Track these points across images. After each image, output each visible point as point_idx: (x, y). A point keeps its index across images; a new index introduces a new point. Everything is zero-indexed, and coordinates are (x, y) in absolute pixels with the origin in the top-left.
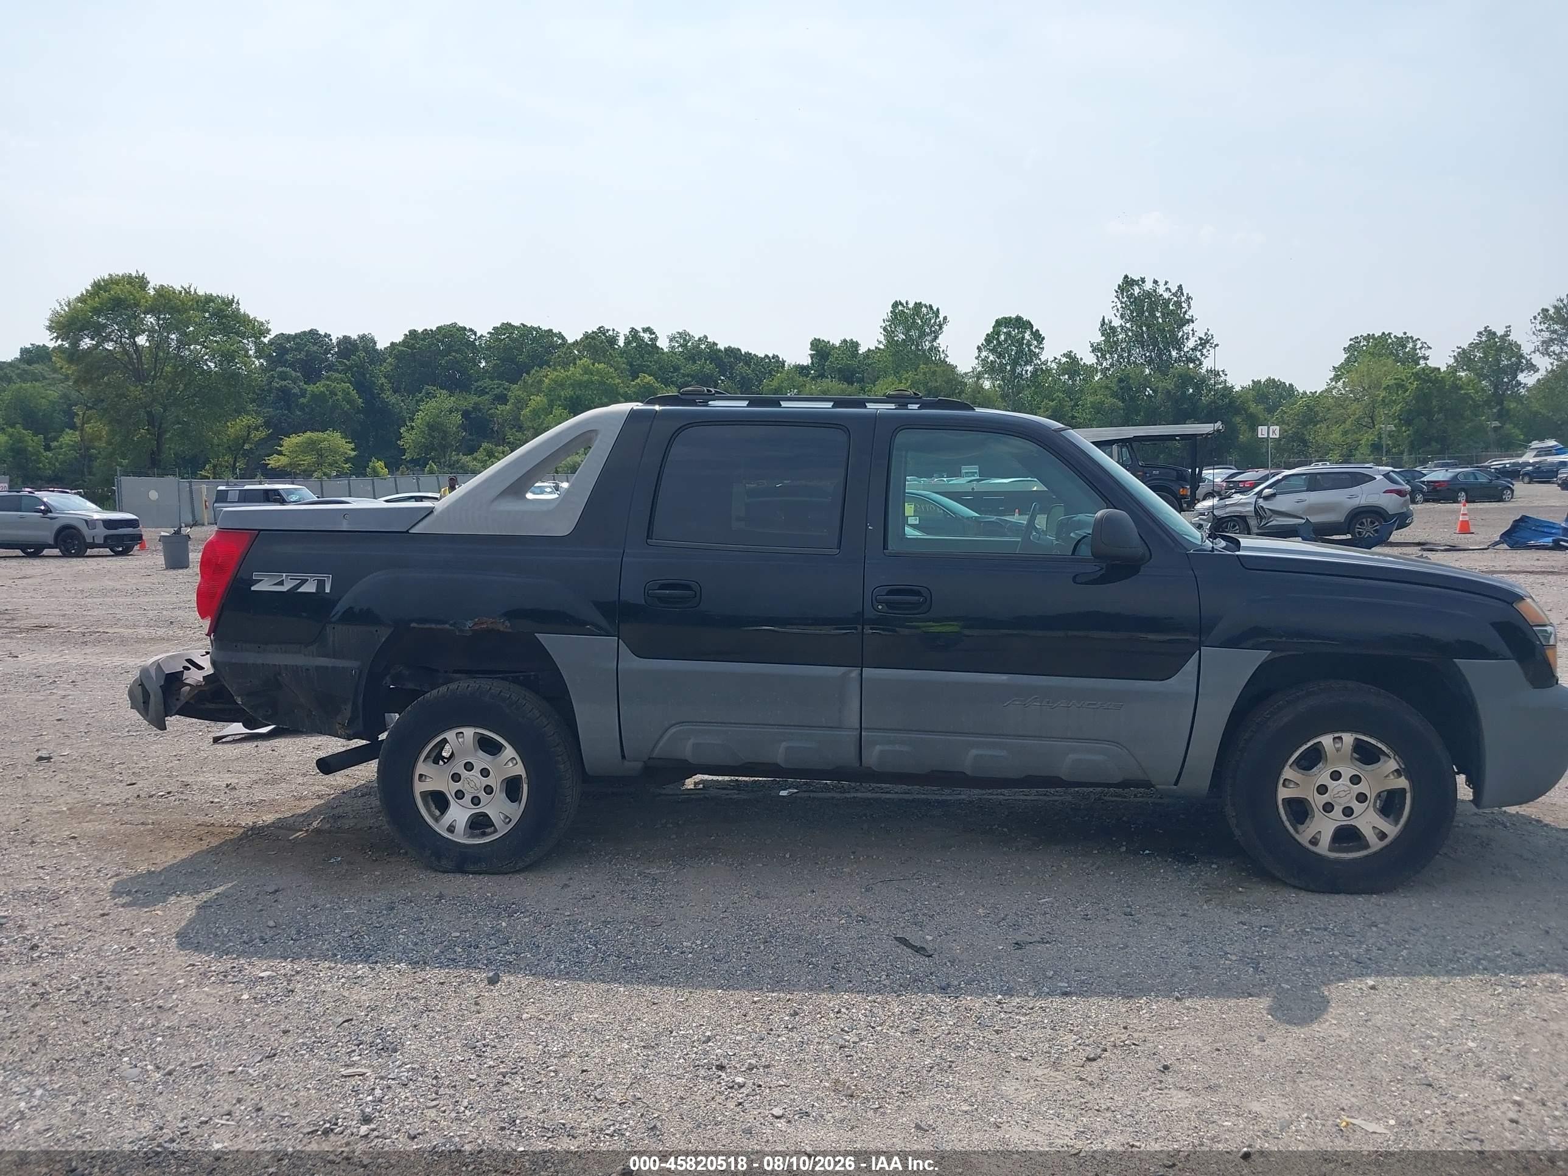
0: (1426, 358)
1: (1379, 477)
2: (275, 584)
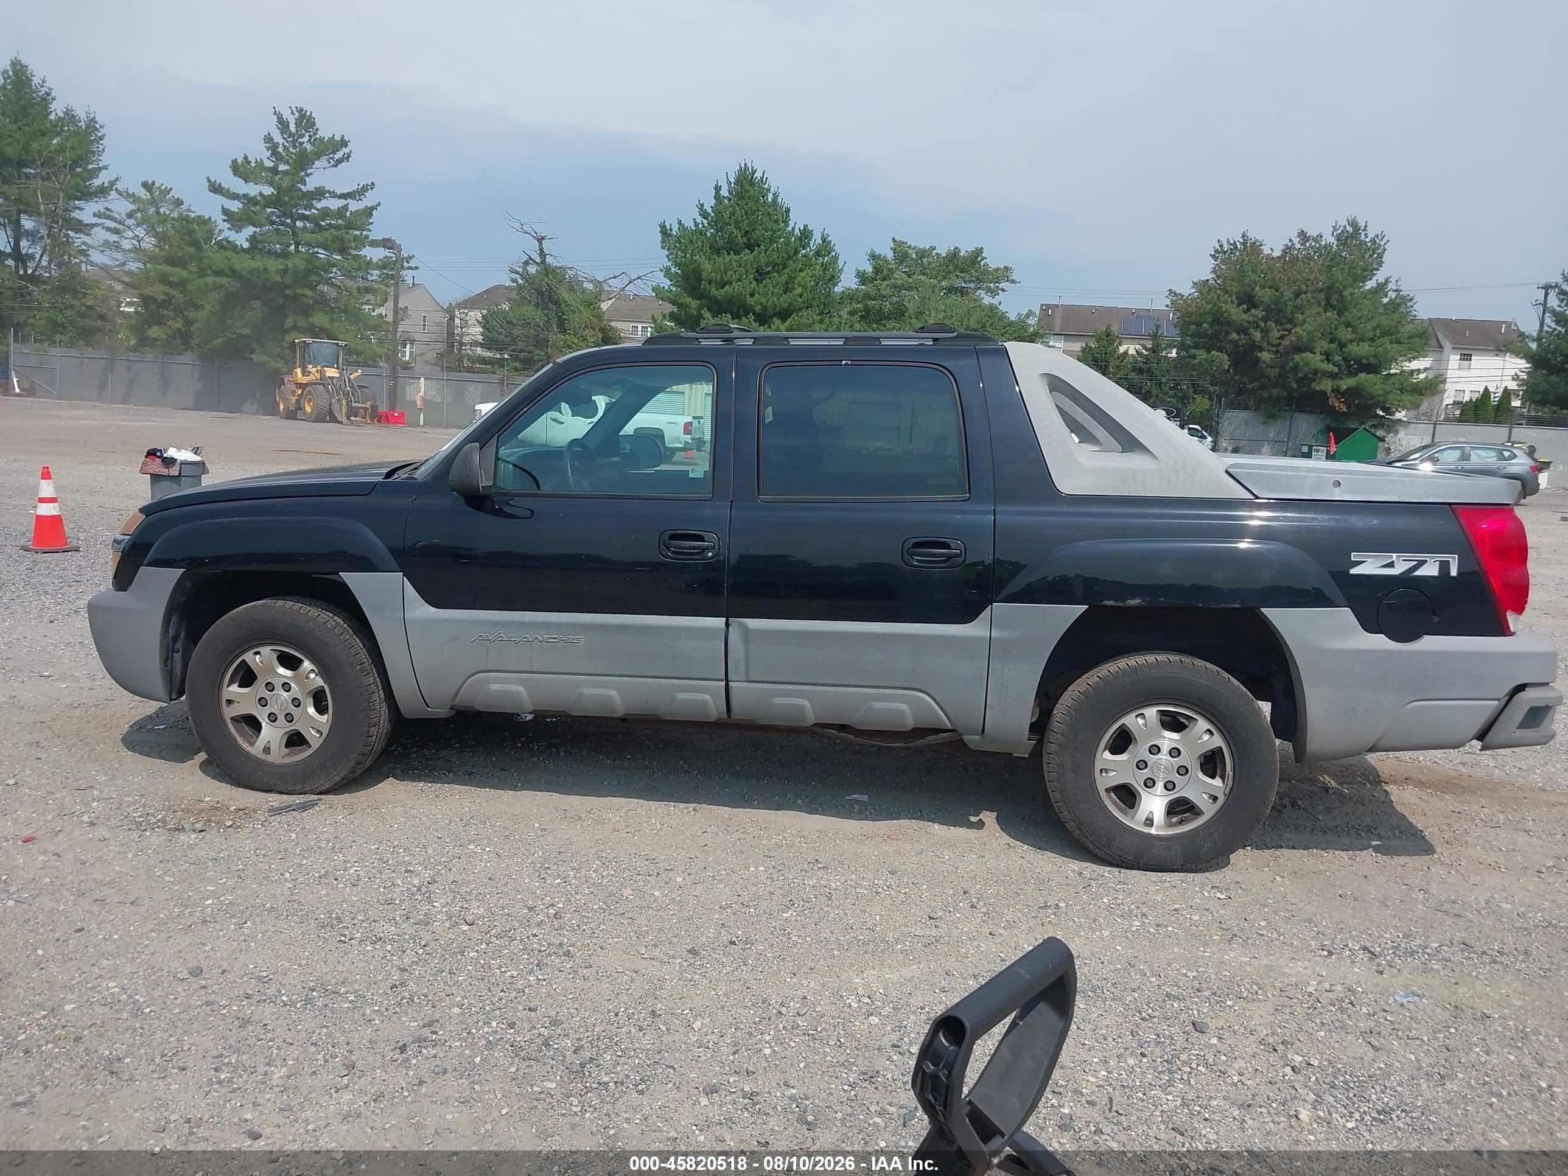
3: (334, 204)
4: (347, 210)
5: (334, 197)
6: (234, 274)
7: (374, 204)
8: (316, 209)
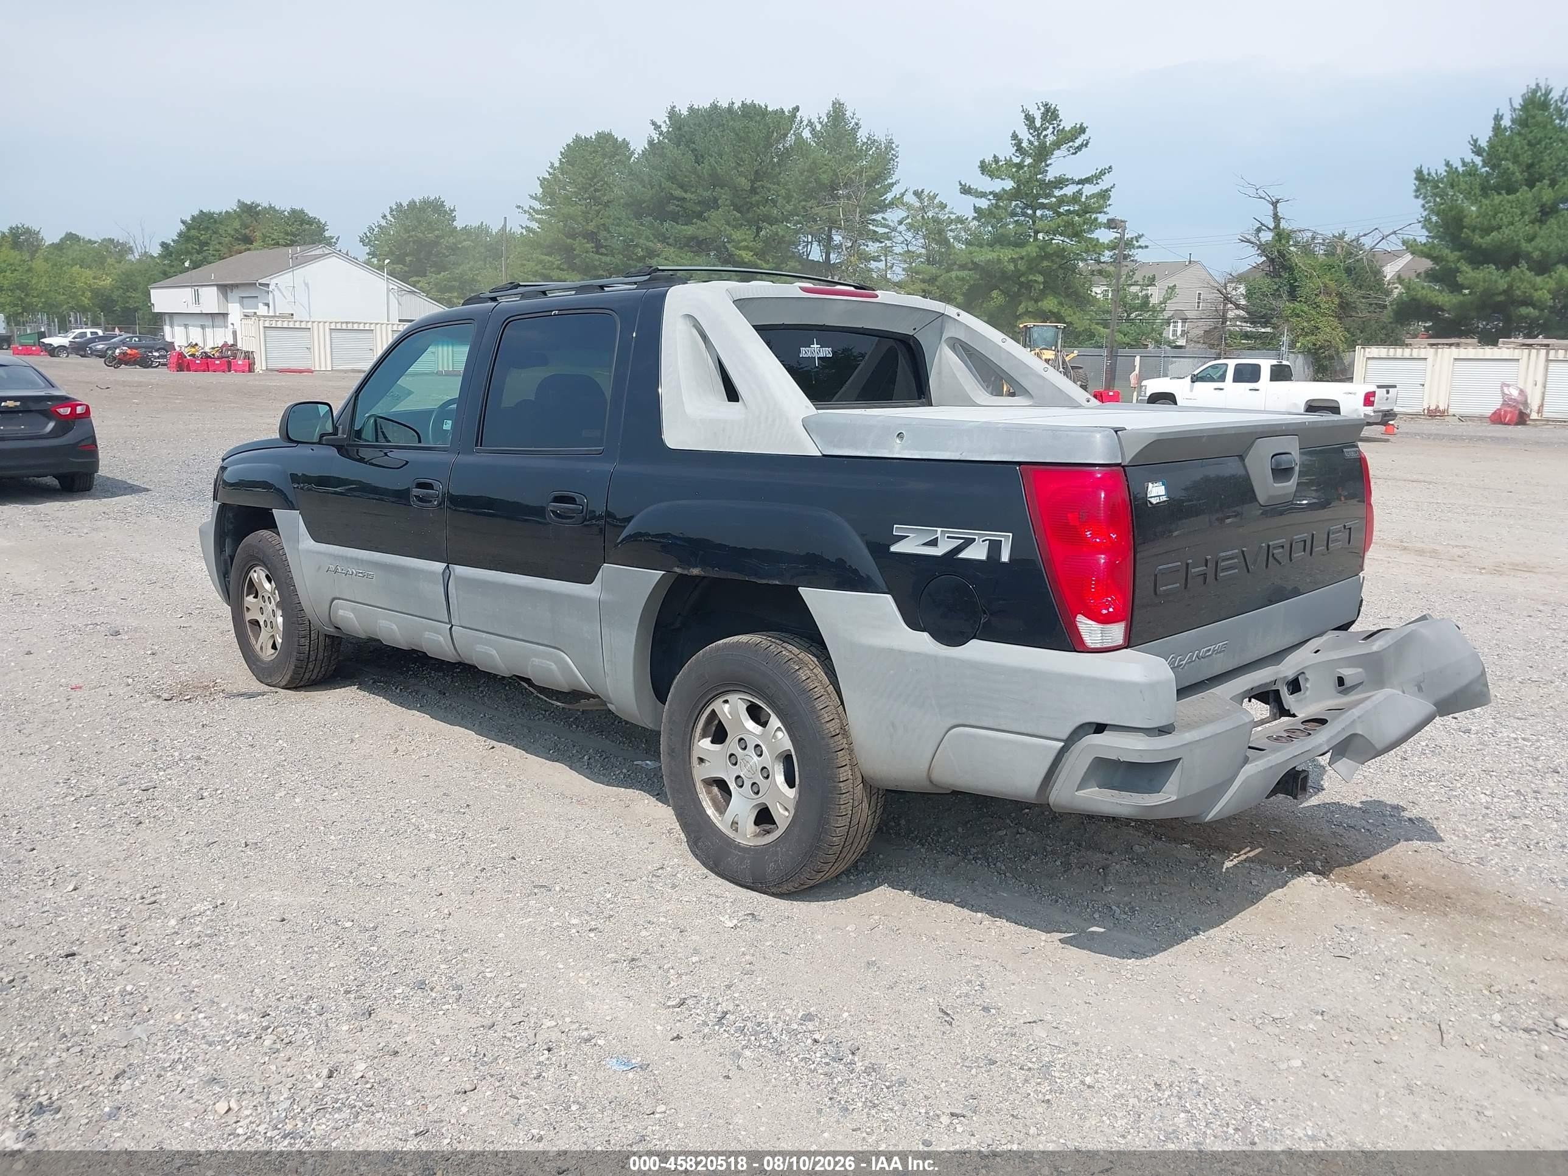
3: (1070, 190)
4: (1081, 194)
5: (1073, 183)
6: (976, 266)
7: (1109, 187)
8: (1055, 197)
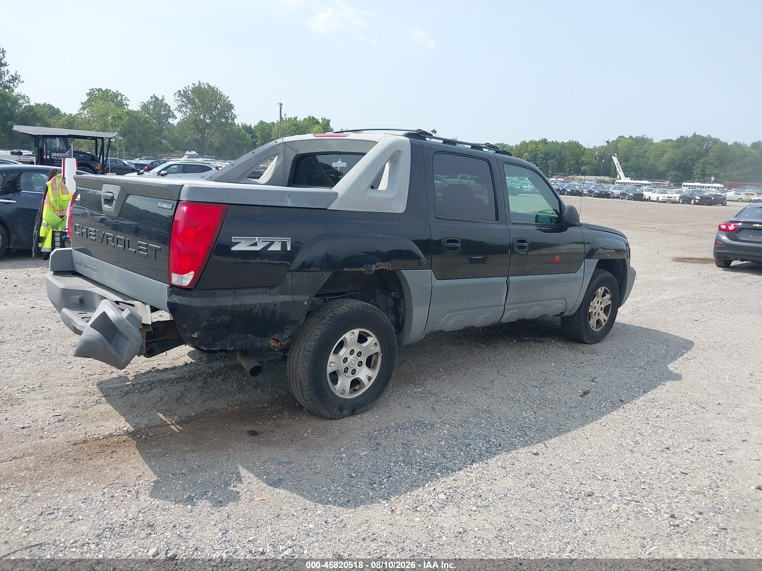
0: (127, 105)
1: (214, 169)
2: (250, 245)
